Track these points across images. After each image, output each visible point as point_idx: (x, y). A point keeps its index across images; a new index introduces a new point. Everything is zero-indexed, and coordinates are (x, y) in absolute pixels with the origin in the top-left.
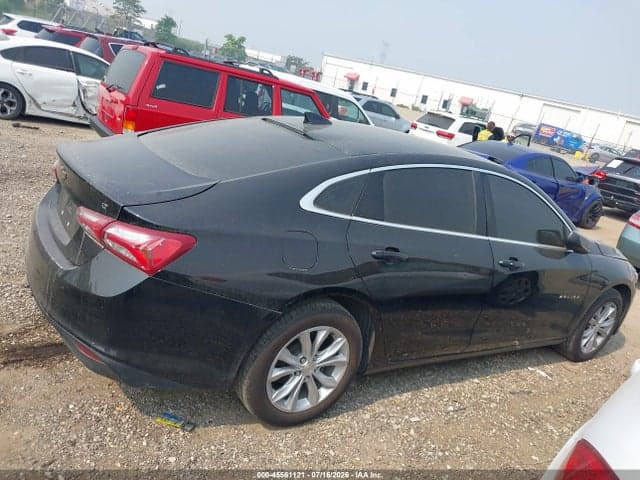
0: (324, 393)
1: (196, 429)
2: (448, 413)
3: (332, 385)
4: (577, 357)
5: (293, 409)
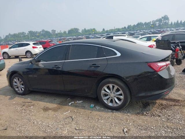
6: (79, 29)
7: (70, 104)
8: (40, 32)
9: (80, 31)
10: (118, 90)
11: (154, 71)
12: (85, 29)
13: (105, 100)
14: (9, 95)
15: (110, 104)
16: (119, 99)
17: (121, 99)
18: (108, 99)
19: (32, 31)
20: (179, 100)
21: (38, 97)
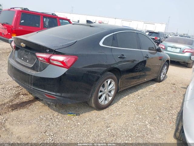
0: (110, 98)
1: (80, 115)
2: (139, 99)
3: (112, 95)
4: (160, 81)
5: (104, 104)
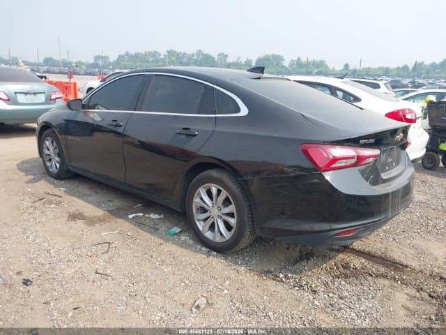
6: (285, 58)
7: (130, 216)
8: (193, 55)
9: (286, 63)
10: (227, 202)
11: (313, 167)
12: (299, 58)
13: (199, 220)
14: (34, 175)
15: (209, 235)
16: (229, 227)
17: (232, 227)
18: (205, 220)
19: (175, 52)
20: (406, 266)
21: (83, 188)
